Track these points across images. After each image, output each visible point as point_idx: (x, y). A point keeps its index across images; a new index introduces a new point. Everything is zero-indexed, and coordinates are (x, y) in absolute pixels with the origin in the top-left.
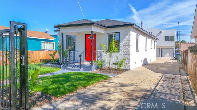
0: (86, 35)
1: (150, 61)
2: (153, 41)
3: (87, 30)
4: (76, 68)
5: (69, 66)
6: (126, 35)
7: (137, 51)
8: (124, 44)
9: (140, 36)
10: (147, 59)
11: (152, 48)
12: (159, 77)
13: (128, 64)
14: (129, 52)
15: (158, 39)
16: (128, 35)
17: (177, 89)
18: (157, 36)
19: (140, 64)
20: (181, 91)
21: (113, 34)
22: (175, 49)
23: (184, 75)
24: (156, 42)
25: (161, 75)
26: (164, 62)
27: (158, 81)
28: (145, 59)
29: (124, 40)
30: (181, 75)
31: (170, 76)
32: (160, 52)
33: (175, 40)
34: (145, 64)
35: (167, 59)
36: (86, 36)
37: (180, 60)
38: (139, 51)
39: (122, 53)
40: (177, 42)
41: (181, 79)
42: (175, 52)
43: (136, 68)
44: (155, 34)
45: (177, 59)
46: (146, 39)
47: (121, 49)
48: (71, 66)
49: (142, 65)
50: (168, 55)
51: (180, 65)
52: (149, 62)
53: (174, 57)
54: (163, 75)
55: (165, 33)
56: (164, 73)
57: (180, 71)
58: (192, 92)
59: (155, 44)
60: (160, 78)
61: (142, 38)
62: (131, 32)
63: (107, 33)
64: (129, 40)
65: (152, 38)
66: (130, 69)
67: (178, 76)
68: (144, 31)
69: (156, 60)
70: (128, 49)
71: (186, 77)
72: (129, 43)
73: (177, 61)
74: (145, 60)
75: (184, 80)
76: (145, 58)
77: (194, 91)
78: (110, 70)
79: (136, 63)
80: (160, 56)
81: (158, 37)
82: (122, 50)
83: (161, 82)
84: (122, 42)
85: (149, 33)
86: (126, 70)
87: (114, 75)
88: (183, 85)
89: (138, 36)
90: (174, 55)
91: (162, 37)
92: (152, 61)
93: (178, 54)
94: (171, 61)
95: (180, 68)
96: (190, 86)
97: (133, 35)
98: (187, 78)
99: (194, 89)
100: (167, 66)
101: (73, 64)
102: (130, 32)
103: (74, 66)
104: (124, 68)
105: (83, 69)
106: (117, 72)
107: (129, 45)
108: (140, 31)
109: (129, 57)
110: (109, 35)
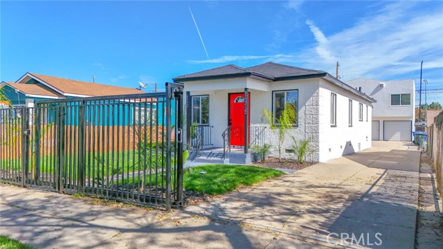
0: (229, 94)
1: (359, 149)
2: (364, 106)
3: (236, 86)
4: (215, 159)
5: (201, 155)
6: (311, 95)
7: (332, 126)
8: (307, 113)
9: (338, 95)
10: (352, 144)
11: (362, 121)
12: (377, 174)
13: (315, 151)
14: (317, 127)
15: (375, 101)
16: (315, 94)
17: (410, 191)
18: (372, 94)
19: (338, 153)
20: (416, 194)
21: (284, 93)
22: (414, 122)
23: (426, 173)
24: (370, 108)
25: (382, 171)
26: (389, 151)
27: (375, 181)
28: (347, 143)
29: (306, 104)
30: (420, 172)
31: (398, 173)
32: (381, 129)
33: (415, 103)
34: (349, 152)
35: (398, 144)
36: (231, 96)
37: (425, 147)
38: (335, 126)
39: (303, 129)
40: (422, 107)
41: (420, 178)
42: (414, 130)
43: (331, 160)
44: (367, 90)
45: (418, 144)
46: (350, 101)
47: (301, 121)
48: (204, 154)
49: (343, 156)
50: (398, 135)
51: (424, 155)
52: (356, 150)
53: (413, 140)
54: (385, 172)
55: (391, 88)
56: (386, 168)
57: (420, 166)
58: (435, 195)
59: (368, 111)
60: (380, 176)
61: (342, 100)
62: (320, 89)
63: (273, 92)
64: (317, 105)
65: (362, 100)
66: (320, 161)
67: (416, 174)
68: (345, 87)
69: (372, 145)
70: (316, 122)
71: (429, 175)
72: (317, 109)
73: (418, 149)
74: (349, 144)
75: (426, 179)
76: (348, 141)
77: (439, 194)
78: (282, 162)
79: (330, 149)
80: (381, 137)
81: (374, 97)
82: (303, 124)
83: (381, 181)
84: (304, 108)
85: (356, 90)
86: (312, 163)
87: (290, 170)
88: (422, 186)
89: (334, 95)
90: (413, 137)
91: (383, 97)
92: (362, 149)
93: (421, 133)
94: (406, 148)
95: (421, 161)
96: (434, 188)
97: (324, 94)
98: (432, 176)
99: (440, 192)
100: (394, 158)
101: (210, 151)
102: (318, 88)
103: (211, 155)
104: (307, 160)
105: (228, 159)
106: (295, 166)
107: (317, 114)
108: (338, 86)
109: (318, 137)
110: (277, 95)
